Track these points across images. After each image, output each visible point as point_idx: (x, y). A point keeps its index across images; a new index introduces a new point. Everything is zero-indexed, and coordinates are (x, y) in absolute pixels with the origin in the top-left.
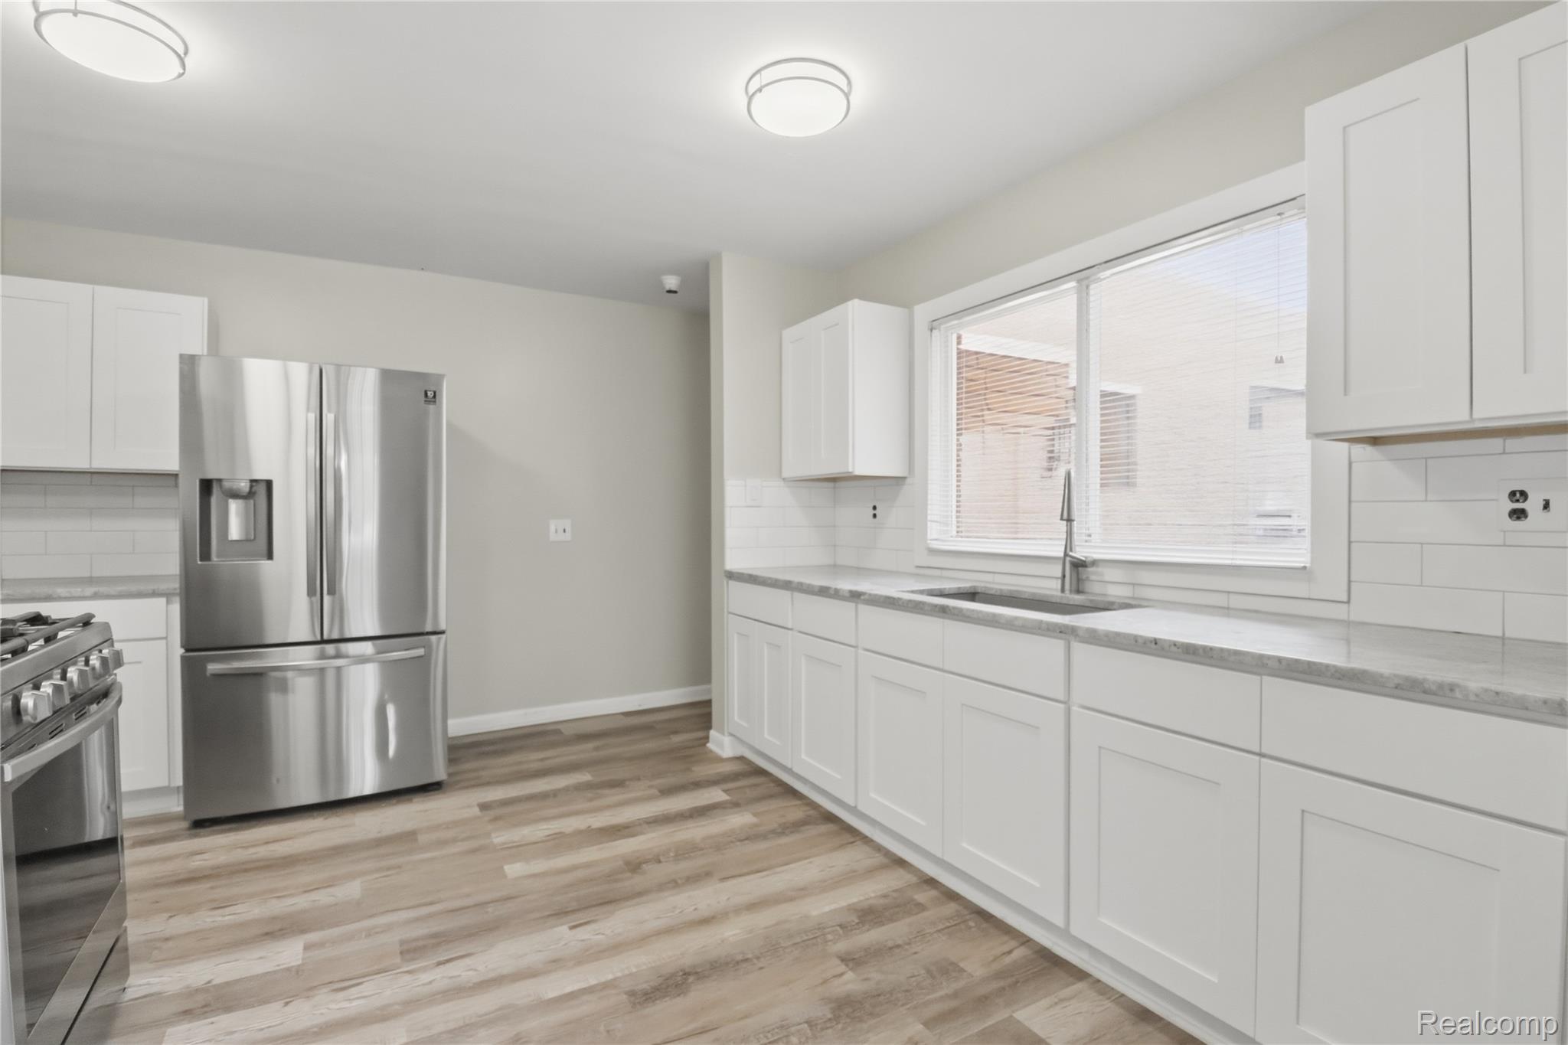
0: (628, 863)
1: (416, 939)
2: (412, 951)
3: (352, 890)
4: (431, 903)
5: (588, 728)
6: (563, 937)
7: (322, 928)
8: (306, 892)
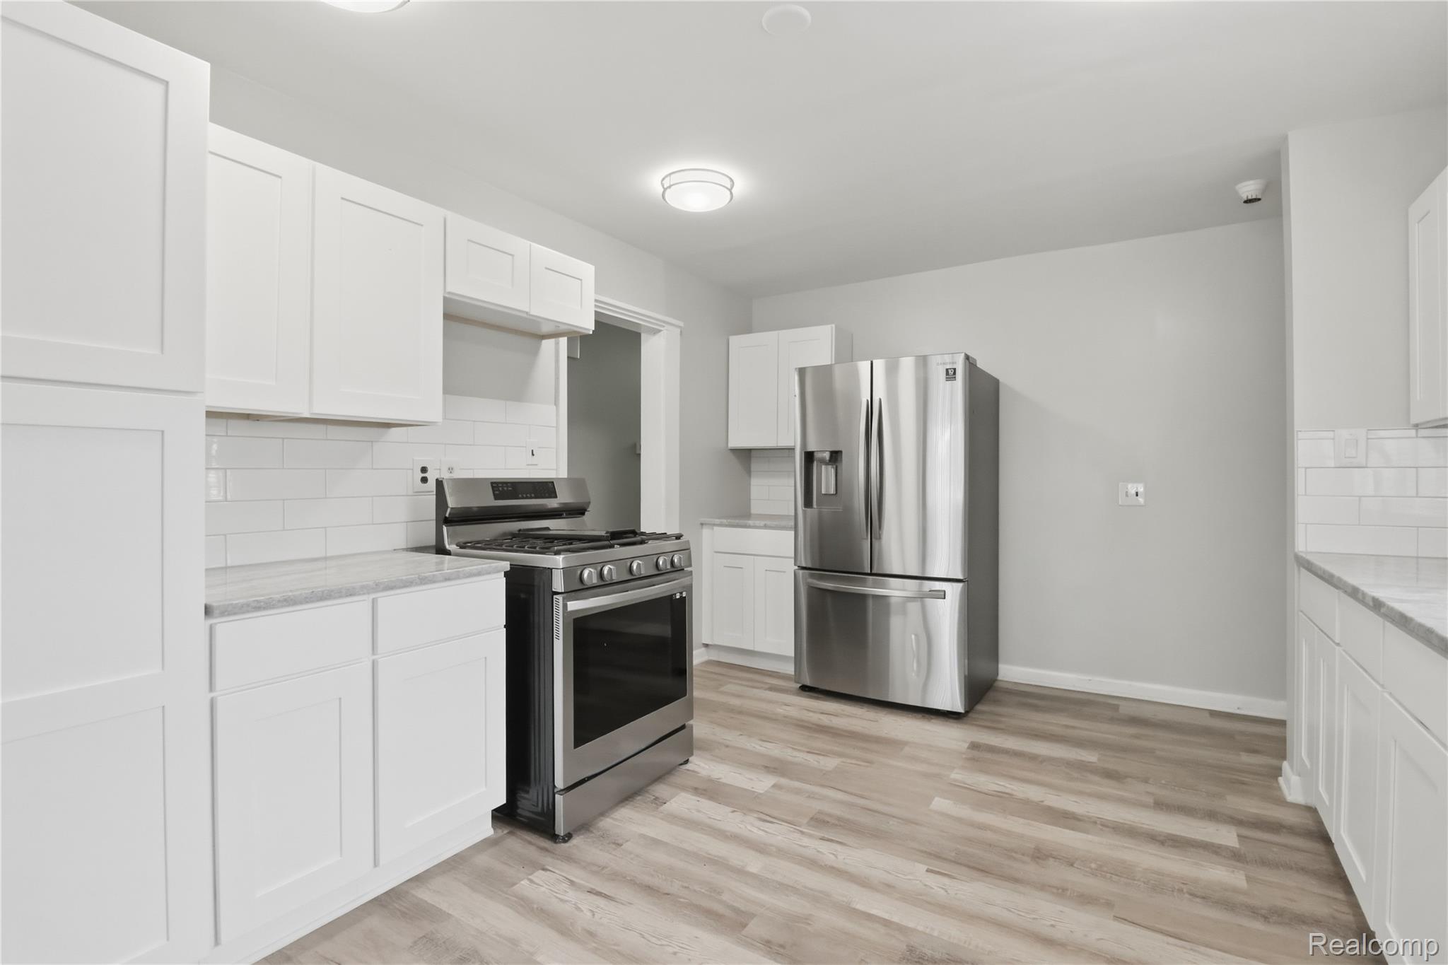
0: (1038, 849)
1: (830, 815)
2: (819, 821)
3: (830, 763)
4: (862, 797)
5: (1147, 712)
6: (916, 874)
7: (791, 779)
8: (808, 752)
